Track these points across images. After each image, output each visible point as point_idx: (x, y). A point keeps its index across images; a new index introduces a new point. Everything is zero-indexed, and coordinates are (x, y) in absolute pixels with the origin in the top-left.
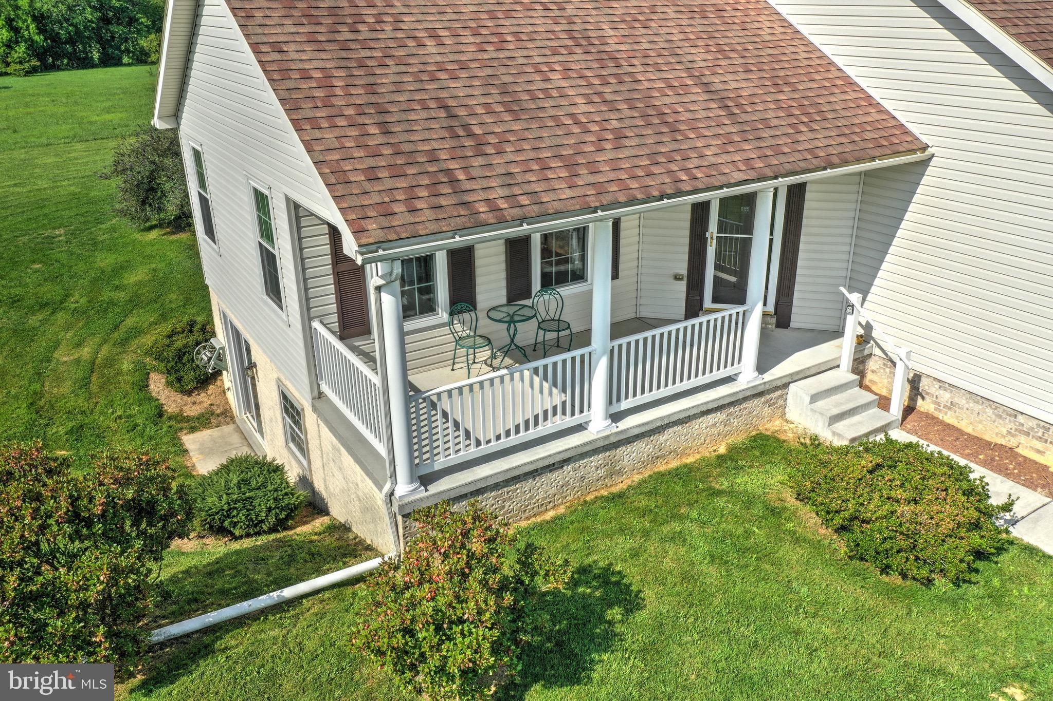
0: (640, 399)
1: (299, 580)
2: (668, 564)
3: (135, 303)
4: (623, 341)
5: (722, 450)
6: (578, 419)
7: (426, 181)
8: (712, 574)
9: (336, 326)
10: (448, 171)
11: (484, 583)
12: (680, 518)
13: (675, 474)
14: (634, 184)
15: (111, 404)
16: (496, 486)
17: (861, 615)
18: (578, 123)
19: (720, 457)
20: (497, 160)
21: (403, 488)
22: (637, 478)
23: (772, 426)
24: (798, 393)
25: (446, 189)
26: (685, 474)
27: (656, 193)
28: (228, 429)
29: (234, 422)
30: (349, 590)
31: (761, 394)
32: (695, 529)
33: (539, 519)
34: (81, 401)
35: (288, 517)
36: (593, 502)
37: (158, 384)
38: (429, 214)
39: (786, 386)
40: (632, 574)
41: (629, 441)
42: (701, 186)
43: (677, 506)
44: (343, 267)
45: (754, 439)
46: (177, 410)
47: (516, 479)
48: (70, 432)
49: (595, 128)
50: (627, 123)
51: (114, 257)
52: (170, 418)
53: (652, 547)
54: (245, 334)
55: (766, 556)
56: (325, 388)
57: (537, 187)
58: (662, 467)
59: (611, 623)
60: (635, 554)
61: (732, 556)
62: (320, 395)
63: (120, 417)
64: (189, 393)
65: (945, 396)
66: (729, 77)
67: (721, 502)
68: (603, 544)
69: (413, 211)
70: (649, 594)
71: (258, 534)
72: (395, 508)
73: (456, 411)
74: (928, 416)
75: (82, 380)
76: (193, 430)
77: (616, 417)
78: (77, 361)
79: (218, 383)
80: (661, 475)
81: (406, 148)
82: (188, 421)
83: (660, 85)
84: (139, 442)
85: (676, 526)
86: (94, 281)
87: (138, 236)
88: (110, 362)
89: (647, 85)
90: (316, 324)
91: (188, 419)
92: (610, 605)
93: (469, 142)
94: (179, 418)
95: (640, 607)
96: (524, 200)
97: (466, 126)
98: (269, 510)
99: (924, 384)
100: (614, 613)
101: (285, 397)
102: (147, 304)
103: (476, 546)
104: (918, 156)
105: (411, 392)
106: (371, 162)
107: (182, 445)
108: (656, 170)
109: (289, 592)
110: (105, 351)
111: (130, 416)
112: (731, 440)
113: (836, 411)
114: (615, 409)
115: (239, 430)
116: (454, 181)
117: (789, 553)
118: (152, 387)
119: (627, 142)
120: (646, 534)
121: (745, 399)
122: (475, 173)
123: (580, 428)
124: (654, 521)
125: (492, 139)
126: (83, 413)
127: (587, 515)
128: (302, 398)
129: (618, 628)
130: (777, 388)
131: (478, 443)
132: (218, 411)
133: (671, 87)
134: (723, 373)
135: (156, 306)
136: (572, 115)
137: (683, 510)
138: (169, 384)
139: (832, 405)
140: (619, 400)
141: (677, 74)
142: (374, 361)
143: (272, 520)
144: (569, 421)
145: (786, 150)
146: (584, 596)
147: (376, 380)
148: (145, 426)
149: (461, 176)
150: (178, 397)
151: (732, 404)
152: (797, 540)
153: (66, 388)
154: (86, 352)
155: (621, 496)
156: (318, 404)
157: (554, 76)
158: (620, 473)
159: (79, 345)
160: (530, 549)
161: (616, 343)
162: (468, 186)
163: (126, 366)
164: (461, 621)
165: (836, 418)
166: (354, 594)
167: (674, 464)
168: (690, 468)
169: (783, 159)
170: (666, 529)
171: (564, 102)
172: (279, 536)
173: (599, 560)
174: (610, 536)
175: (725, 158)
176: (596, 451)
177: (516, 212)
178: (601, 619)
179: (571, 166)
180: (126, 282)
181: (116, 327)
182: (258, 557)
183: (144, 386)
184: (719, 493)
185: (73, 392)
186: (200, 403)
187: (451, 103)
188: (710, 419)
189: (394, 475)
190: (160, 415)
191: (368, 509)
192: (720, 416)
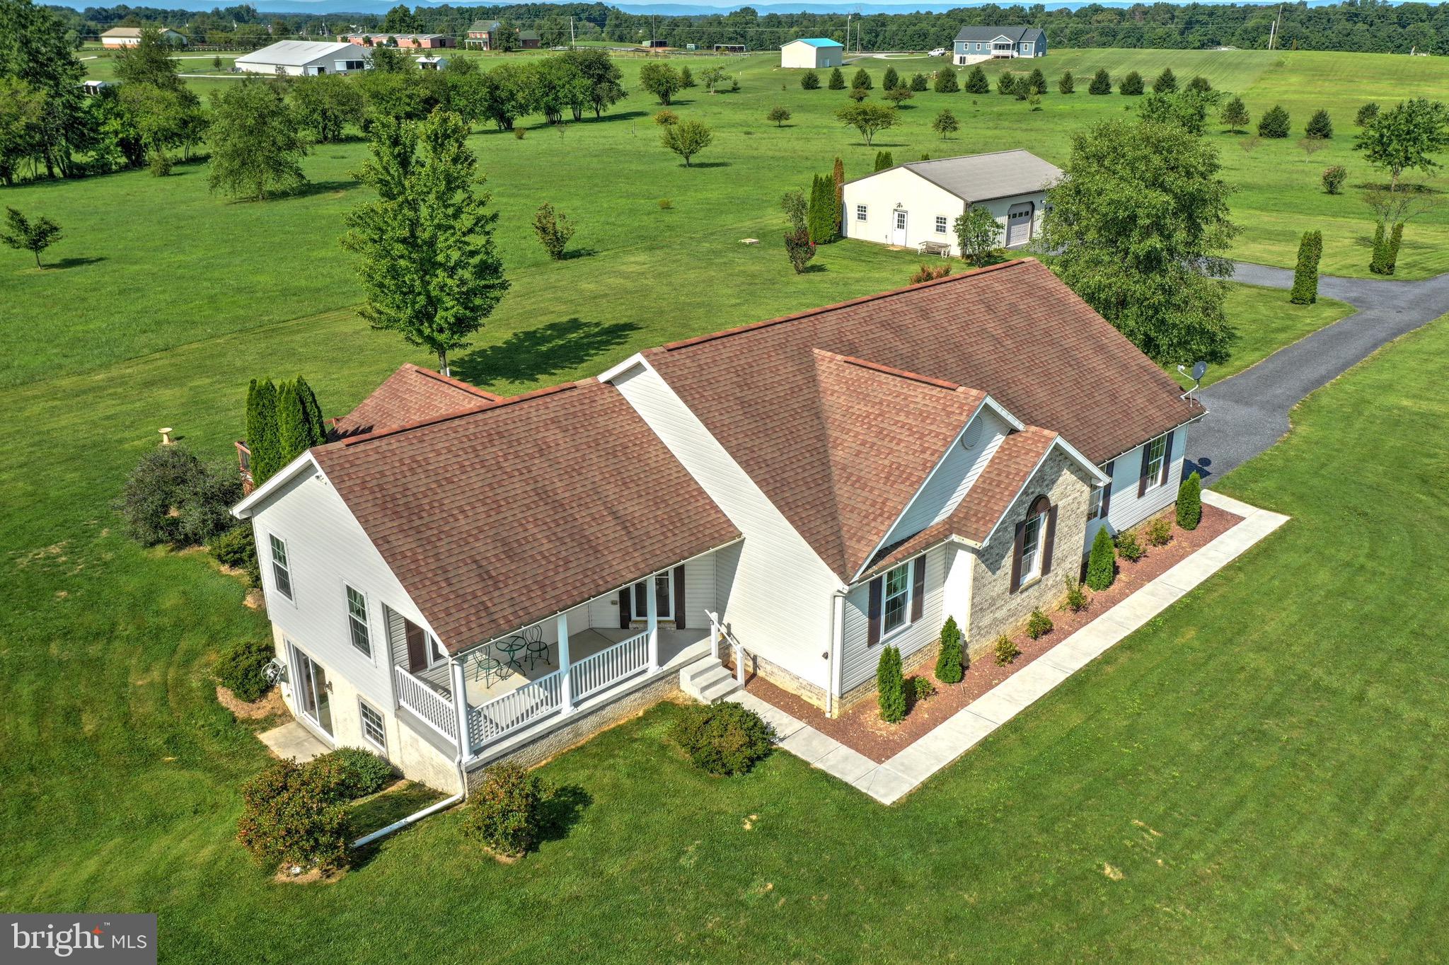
0: (590, 692)
1: (409, 814)
2: (605, 781)
3: (180, 627)
4: (577, 664)
5: (641, 714)
6: (555, 708)
7: (473, 611)
8: (627, 783)
9: (408, 667)
10: (483, 603)
11: (520, 795)
12: (614, 756)
13: (613, 731)
14: (575, 593)
15: (192, 715)
16: (514, 751)
17: (696, 793)
18: (544, 557)
19: (639, 718)
20: (506, 591)
21: (467, 758)
22: (591, 736)
23: (671, 695)
24: (685, 674)
25: (483, 614)
26: (619, 732)
27: (586, 596)
28: (291, 726)
29: (294, 720)
30: (440, 815)
31: (662, 678)
32: (621, 761)
33: (538, 766)
34: (166, 717)
35: (383, 783)
36: (567, 753)
37: (225, 697)
38: (477, 630)
39: (678, 671)
40: (588, 788)
41: (585, 716)
42: (610, 586)
43: (613, 750)
44: (412, 633)
45: (660, 705)
46: (246, 715)
47: (524, 746)
48: (168, 742)
49: (553, 559)
50: (571, 551)
51: (136, 580)
52: (242, 722)
53: (598, 773)
54: (314, 656)
55: (655, 770)
56: (403, 703)
57: (527, 604)
58: (606, 728)
59: (578, 812)
60: (590, 778)
61: (639, 774)
62: (399, 708)
63: (203, 726)
64: (253, 701)
65: (769, 668)
66: (629, 504)
67: (635, 745)
68: (572, 775)
69: (470, 629)
70: (596, 797)
71: (365, 795)
72: (463, 768)
73: (491, 714)
74: (762, 679)
75: (162, 699)
76: (264, 730)
77: (576, 705)
78: (151, 684)
79: (276, 690)
80: (605, 733)
81: (461, 592)
82: (258, 723)
83: (588, 519)
84: (227, 744)
85: (611, 761)
86: (133, 607)
87: (145, 553)
88: (180, 682)
89: (581, 521)
90: (397, 668)
91: (257, 722)
92: (577, 804)
93: (490, 582)
94: (248, 721)
95: (591, 803)
96: (521, 613)
97: (487, 572)
98: (372, 780)
99: (759, 660)
100: (580, 807)
101: (364, 707)
102: (194, 628)
103: (513, 780)
104: (737, 540)
105: (469, 708)
106: (446, 605)
107: (261, 742)
108: (587, 581)
109: (410, 819)
110: (172, 674)
111: (211, 725)
112: (646, 707)
113: (705, 684)
114: (576, 700)
115: (300, 725)
116: (487, 608)
117: (667, 768)
118: (220, 699)
119: (571, 565)
120: (595, 767)
121: (652, 683)
122: (496, 601)
123: (558, 713)
124: (599, 760)
125: (502, 578)
126: (171, 726)
127: (564, 761)
128: (384, 707)
129: (581, 814)
130: (672, 673)
131: (503, 729)
132: (279, 713)
133: (594, 519)
134: (638, 670)
135: (202, 628)
136: (541, 553)
137: (616, 752)
138: (237, 696)
139: (703, 680)
140: (577, 695)
141: (598, 509)
142: (449, 692)
143: (374, 785)
144: (551, 710)
145: (658, 552)
146: (564, 801)
147: (452, 706)
148: (226, 731)
149: (489, 604)
150: (246, 706)
151: (643, 687)
152: (672, 761)
153: (149, 707)
154: (156, 675)
155: (582, 748)
156: (400, 713)
157: (530, 526)
158: (581, 735)
159: (147, 669)
160: (537, 780)
161: (573, 665)
162: (493, 610)
163: (195, 684)
164: (512, 811)
165: (704, 689)
166: (444, 816)
167: (613, 726)
168: (621, 727)
169: (656, 559)
170: (606, 763)
171: (536, 544)
172: (381, 793)
173: (571, 783)
174: (576, 771)
175: (624, 565)
176: (566, 725)
177: (518, 621)
178: (573, 810)
179: (542, 587)
180: (163, 607)
181: (174, 651)
182: (376, 806)
183: (213, 698)
184: (636, 740)
185: (157, 709)
186: (264, 707)
187: (478, 558)
188: (632, 697)
189: (461, 752)
190: (234, 720)
191: (439, 771)
192: (637, 695)
